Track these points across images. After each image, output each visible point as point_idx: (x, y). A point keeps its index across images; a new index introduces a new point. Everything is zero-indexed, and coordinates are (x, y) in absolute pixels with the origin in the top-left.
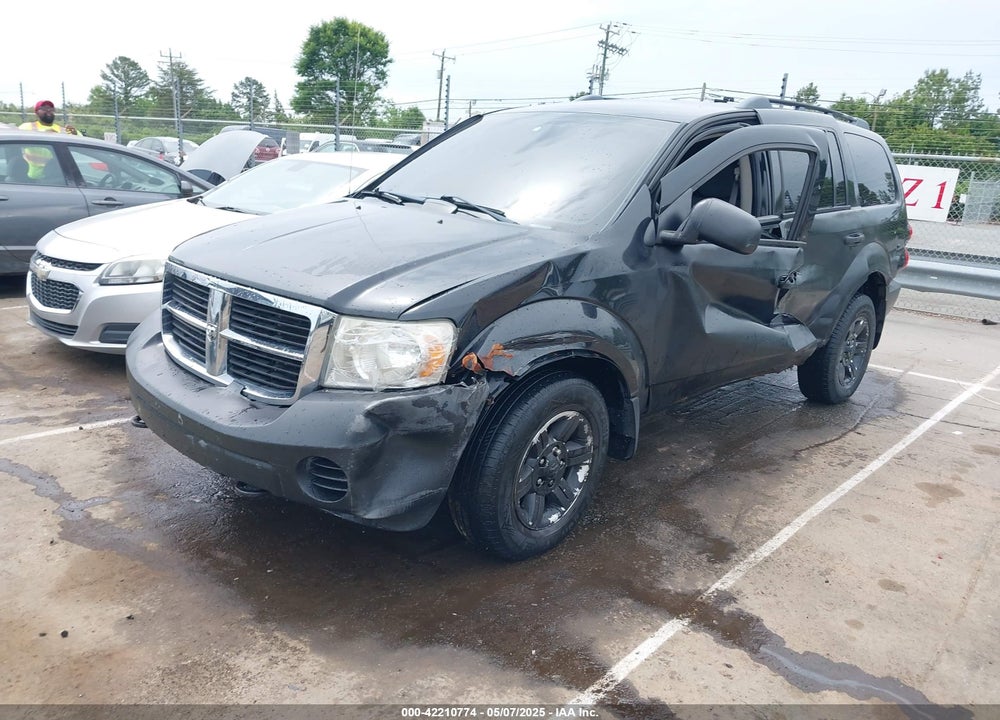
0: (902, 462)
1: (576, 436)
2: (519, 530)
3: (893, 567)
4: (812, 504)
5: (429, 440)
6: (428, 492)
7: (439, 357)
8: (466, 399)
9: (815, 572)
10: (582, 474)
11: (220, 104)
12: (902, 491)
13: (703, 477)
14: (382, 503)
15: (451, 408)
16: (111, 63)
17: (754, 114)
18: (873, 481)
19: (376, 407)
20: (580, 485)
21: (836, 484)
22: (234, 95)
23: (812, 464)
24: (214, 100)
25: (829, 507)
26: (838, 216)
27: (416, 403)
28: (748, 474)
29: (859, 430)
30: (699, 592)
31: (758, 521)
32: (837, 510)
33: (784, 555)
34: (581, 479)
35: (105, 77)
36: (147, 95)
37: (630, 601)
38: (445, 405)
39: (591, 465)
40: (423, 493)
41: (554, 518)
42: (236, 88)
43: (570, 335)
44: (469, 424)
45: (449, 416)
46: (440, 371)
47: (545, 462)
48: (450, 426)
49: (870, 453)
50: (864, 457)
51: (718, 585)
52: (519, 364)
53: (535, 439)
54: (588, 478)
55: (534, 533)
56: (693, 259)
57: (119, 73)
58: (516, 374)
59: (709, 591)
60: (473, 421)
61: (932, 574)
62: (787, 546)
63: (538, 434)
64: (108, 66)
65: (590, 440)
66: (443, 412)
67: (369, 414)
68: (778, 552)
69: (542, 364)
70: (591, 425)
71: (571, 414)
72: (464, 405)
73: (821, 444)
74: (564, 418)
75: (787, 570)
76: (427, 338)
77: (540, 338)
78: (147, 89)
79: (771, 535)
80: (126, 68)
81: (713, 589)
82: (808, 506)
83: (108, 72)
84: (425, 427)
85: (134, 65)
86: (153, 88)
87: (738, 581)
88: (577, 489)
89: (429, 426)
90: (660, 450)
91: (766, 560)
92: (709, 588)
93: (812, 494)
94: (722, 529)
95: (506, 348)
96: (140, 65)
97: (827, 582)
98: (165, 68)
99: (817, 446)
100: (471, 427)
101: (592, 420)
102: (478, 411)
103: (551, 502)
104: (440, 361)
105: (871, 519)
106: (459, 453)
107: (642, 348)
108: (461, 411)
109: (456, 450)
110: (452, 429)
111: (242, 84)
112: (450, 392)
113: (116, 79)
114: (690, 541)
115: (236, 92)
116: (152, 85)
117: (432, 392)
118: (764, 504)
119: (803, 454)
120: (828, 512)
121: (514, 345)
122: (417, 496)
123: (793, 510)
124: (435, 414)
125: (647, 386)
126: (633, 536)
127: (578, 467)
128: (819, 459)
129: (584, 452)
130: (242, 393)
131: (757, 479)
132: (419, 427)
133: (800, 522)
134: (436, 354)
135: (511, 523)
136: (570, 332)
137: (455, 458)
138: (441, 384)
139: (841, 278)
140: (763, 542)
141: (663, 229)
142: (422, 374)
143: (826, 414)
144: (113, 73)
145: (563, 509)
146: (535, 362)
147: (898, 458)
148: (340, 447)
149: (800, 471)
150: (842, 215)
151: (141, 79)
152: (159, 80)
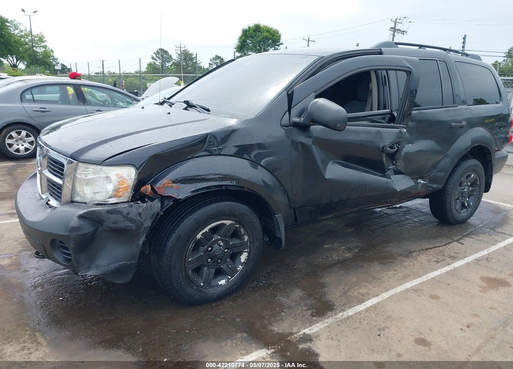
0: (480, 262)
1: (235, 234)
2: (192, 287)
3: (431, 330)
4: (400, 285)
5: (122, 234)
6: (124, 263)
7: (124, 186)
8: (140, 211)
9: (376, 328)
10: (243, 257)
11: (204, 68)
12: (468, 281)
13: (343, 264)
14: (97, 267)
15: (132, 216)
16: (155, 51)
17: (379, 51)
18: (452, 274)
19: (85, 213)
20: (242, 264)
21: (426, 273)
22: (210, 64)
23: (416, 260)
24: (201, 67)
25: (411, 287)
26: (445, 110)
27: (108, 212)
28: (370, 264)
29: (462, 241)
30: (292, 334)
31: (359, 293)
32: (416, 290)
33: (362, 316)
34: (243, 260)
35: (153, 58)
36: (171, 66)
37: (245, 335)
38: (128, 214)
39: (249, 253)
40: (121, 263)
41: (223, 282)
42: (211, 60)
43: (221, 176)
44: (146, 225)
45: (131, 220)
46: (127, 195)
47: (212, 250)
48: (133, 226)
49: (459, 256)
50: (454, 258)
51: (307, 331)
52: (183, 192)
53: (199, 236)
54: (248, 260)
55: (205, 290)
56: (315, 135)
57: (160, 56)
58: (179, 197)
59: (298, 334)
60: (148, 223)
61: (456, 337)
62: (368, 310)
63: (201, 233)
64: (154, 53)
65: (246, 238)
66: (126, 217)
67: (81, 217)
68: (360, 313)
69: (199, 193)
70: (245, 228)
71: (228, 222)
72: (140, 214)
73: (430, 248)
74: (223, 225)
75: (357, 325)
76: (117, 175)
77: (199, 178)
78: (171, 63)
79: (361, 301)
80: (162, 54)
81: (302, 333)
82: (396, 286)
83: (154, 56)
84: (117, 225)
85: (166, 52)
86: (174, 63)
87: (321, 329)
88: (240, 266)
89: (119, 226)
90: (325, 246)
91: (348, 318)
92: (300, 331)
93: (406, 278)
94: (333, 296)
95: (174, 182)
96: (169, 52)
97: (379, 335)
98: (179, 53)
99: (427, 249)
100: (147, 228)
101: (246, 226)
102: (151, 218)
103: (219, 273)
104: (126, 189)
105: (435, 297)
106: (141, 242)
107: (282, 185)
108: (139, 218)
109: (139, 240)
110: (134, 227)
111: (214, 58)
112: (131, 206)
113: (158, 59)
114: (309, 302)
115: (211, 62)
116: (174, 61)
117: (119, 206)
118: (368, 282)
119: (414, 254)
120: (408, 290)
121: (180, 180)
122: (117, 264)
123: (385, 288)
124: (122, 219)
125: (291, 208)
126: (275, 295)
127: (240, 253)
128: (423, 258)
129: (243, 246)
130: (47, 203)
131: (376, 266)
132: (114, 226)
133: (386, 295)
134: (122, 185)
135: (183, 283)
136: (221, 175)
137: (139, 244)
138: (128, 202)
139: (449, 149)
140: (354, 306)
141: (294, 117)
142: (115, 196)
143: (445, 230)
144: (157, 56)
145: (229, 277)
146: (196, 191)
147: (478, 260)
148: (66, 234)
149: (406, 264)
150: (449, 110)
151: (169, 58)
152: (176, 59)
